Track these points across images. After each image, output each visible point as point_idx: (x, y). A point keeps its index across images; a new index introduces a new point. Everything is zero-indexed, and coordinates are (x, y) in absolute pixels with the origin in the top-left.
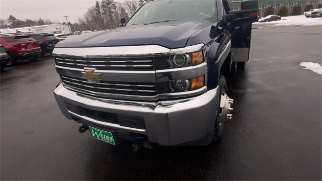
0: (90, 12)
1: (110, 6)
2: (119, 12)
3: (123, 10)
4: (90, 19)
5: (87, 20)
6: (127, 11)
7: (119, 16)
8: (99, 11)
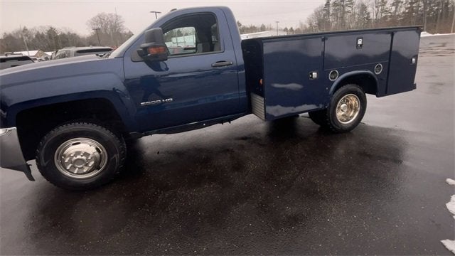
0: (316, 13)
1: (345, 3)
2: (357, 11)
3: (363, 8)
4: (314, 24)
5: (311, 24)
6: (369, 9)
7: (356, 16)
8: (328, 11)
